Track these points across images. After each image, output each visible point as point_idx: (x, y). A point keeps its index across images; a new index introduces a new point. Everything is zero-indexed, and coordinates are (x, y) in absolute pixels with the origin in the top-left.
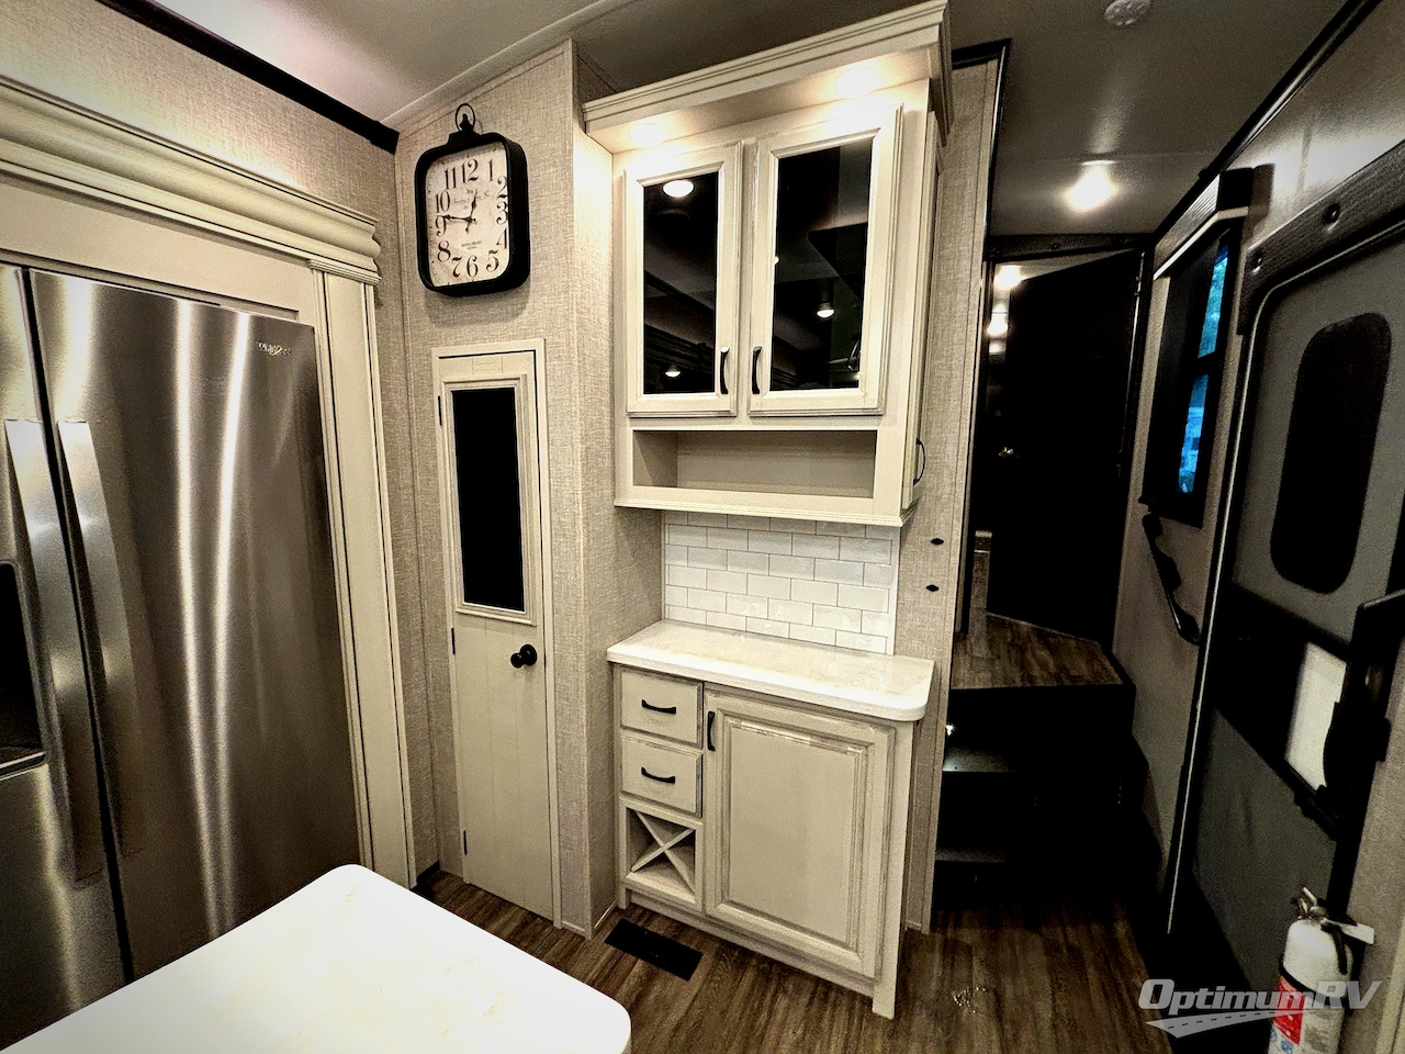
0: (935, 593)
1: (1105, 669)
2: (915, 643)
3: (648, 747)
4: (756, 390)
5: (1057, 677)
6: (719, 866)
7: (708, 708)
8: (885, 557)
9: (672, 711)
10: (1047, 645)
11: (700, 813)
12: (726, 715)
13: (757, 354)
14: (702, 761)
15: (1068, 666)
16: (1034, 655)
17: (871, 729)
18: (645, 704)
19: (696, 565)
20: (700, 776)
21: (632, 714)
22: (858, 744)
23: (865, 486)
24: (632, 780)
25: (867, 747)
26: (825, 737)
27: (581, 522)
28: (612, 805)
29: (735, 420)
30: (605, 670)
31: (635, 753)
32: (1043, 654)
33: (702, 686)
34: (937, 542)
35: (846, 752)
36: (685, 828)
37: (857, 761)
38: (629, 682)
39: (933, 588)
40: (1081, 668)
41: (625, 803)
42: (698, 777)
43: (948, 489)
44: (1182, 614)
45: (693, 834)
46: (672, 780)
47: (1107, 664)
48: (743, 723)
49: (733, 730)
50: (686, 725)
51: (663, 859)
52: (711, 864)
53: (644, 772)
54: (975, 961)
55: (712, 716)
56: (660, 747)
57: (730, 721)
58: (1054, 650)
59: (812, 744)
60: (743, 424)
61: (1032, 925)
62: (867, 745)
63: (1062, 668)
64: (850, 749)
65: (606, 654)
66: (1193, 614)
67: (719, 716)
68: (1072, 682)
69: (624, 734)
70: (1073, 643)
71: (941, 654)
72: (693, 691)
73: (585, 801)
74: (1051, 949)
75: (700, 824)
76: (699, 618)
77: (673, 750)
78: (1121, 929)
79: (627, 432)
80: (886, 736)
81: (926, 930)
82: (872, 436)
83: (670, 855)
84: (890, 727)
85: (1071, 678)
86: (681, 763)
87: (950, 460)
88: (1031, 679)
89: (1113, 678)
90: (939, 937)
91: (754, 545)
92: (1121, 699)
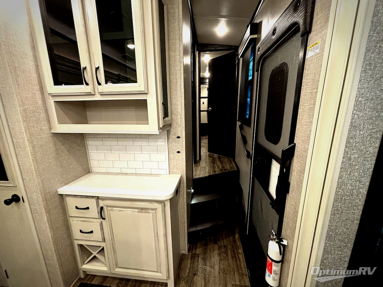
0: (179, 153)
1: (233, 166)
2: (175, 170)
3: (81, 222)
4: (99, 84)
5: (222, 170)
6: (113, 256)
7: (101, 205)
8: (163, 144)
9: (88, 208)
10: (220, 161)
11: (104, 240)
12: (107, 206)
13: (97, 69)
14: (101, 224)
15: (225, 166)
16: (217, 165)
17: (156, 204)
18: (77, 208)
19: (100, 152)
20: (102, 229)
21: (72, 211)
22: (152, 209)
23: (145, 120)
24: (76, 234)
25: (155, 210)
26: (142, 209)
27: (26, 141)
28: (72, 244)
29: (95, 96)
30: (57, 198)
31: (76, 225)
32: (219, 164)
33: (98, 198)
34: (178, 137)
35: (149, 213)
36: (100, 247)
37: (153, 215)
38: (69, 200)
39: (179, 152)
40: (228, 167)
41: (76, 243)
42: (101, 229)
43: (180, 120)
44: (247, 151)
45: (103, 248)
46: (92, 232)
47: (234, 164)
48: (114, 209)
49: (111, 211)
50: (94, 212)
51: (95, 257)
52: (110, 256)
53: (81, 231)
54: (200, 259)
55: (102, 208)
56: (86, 221)
57: (109, 208)
58: (221, 162)
59: (139, 212)
60: (98, 98)
61: (215, 242)
62: (156, 209)
63: (223, 167)
64: (150, 211)
65: (57, 192)
66: (250, 151)
67: (105, 208)
68: (225, 171)
69: (71, 220)
70: (226, 160)
71: (183, 172)
72: (94, 201)
73: (53, 249)
74: (219, 249)
75: (105, 244)
76: (104, 170)
77: (91, 222)
78: (237, 236)
79: (51, 102)
80: (160, 205)
81: (187, 253)
82: (145, 101)
83: (97, 255)
84: (163, 202)
85: (225, 170)
86: (95, 225)
87: (179, 111)
88: (215, 171)
89: (235, 168)
90: (190, 254)
91: (120, 143)
92: (236, 174)
